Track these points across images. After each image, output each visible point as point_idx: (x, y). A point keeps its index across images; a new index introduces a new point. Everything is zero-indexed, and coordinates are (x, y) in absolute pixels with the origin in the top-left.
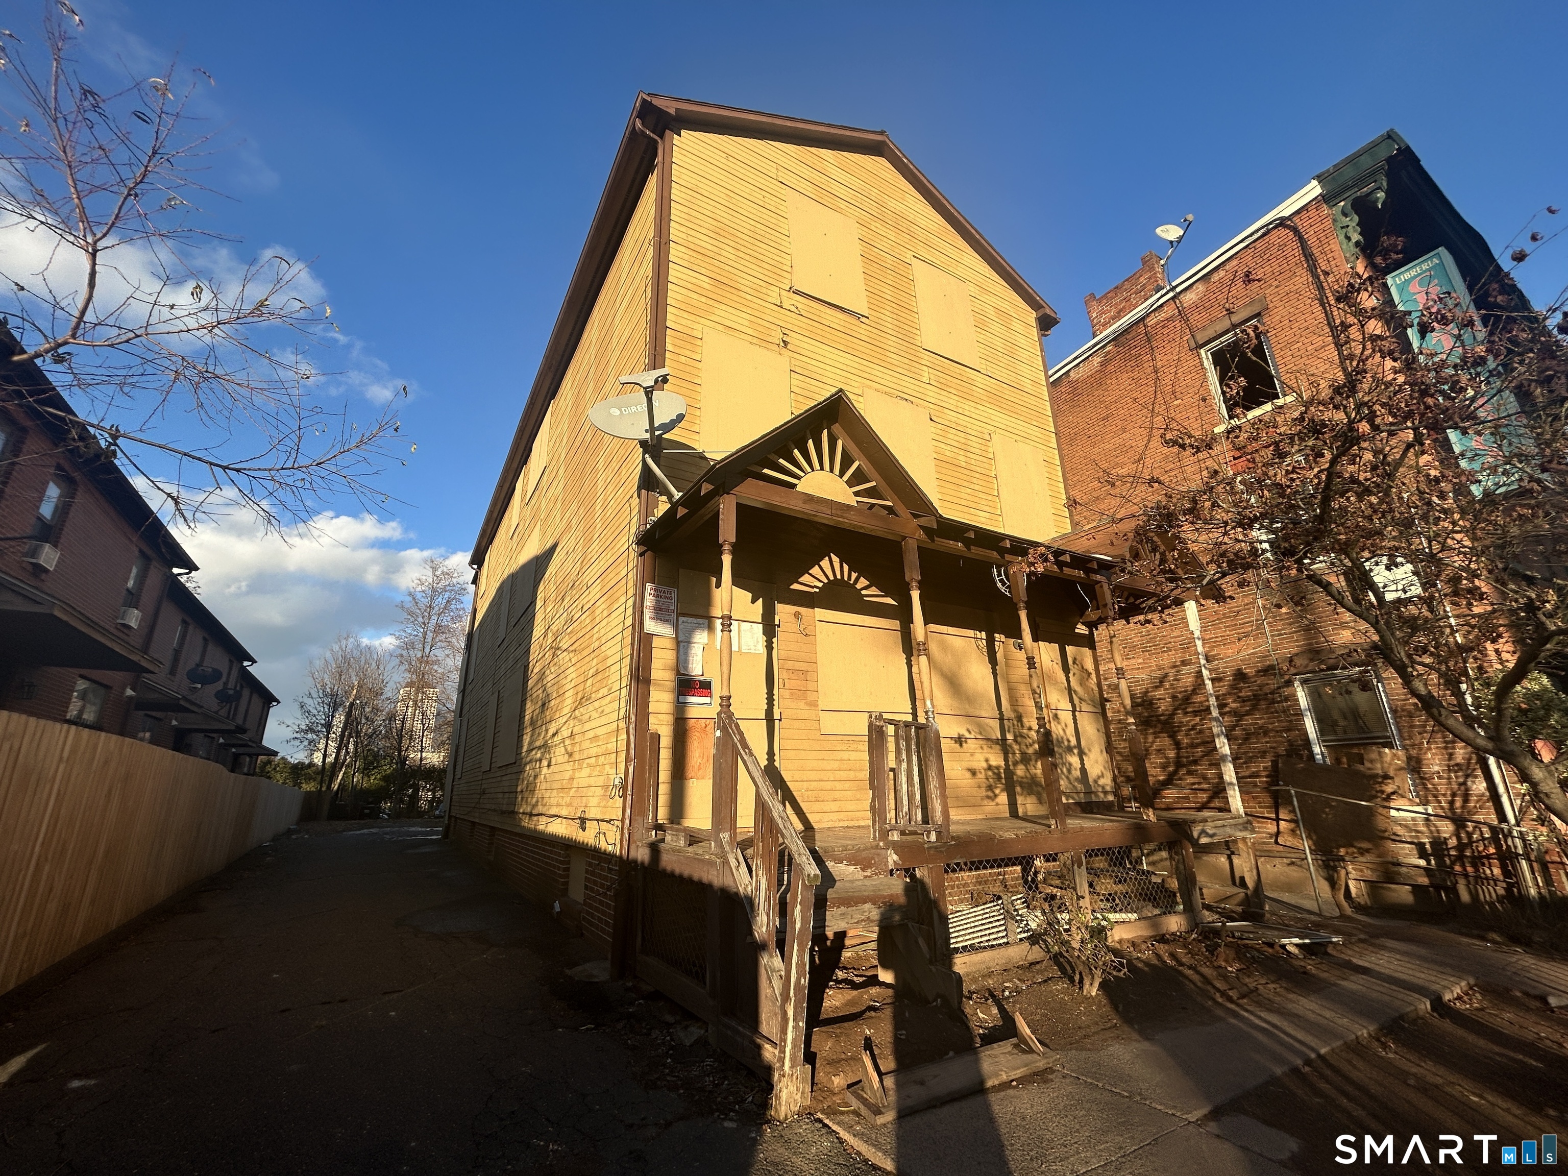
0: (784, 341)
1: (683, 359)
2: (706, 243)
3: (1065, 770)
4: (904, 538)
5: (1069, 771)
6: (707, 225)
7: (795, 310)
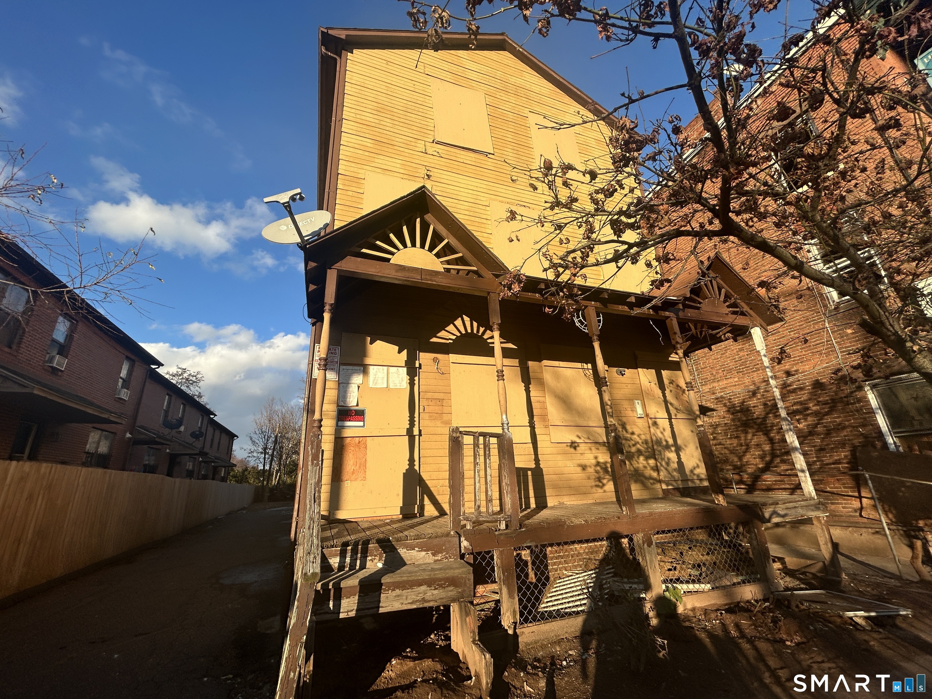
0: (427, 175)
1: (350, 193)
2: (369, 118)
3: (664, 463)
4: (489, 293)
5: (668, 464)
6: (370, 107)
7: (437, 154)
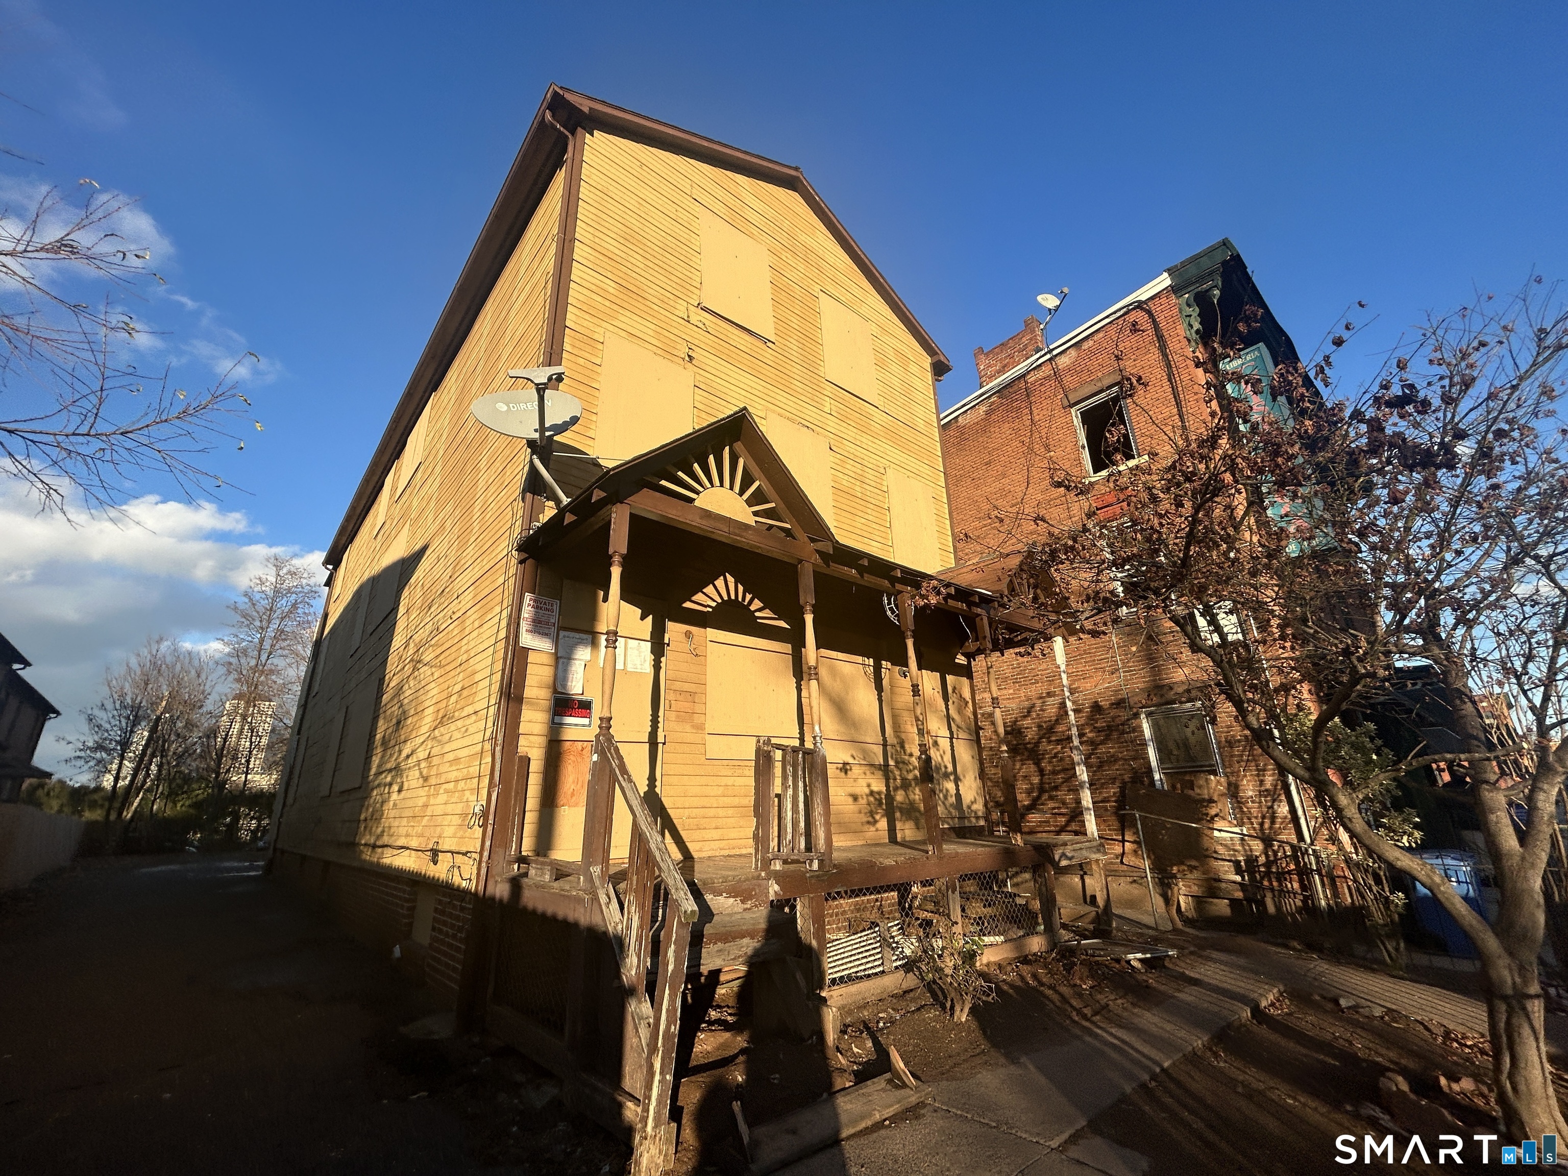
0: (689, 356)
1: (581, 361)
2: (612, 247)
3: (941, 795)
4: (800, 561)
5: (946, 797)
6: (615, 230)
7: (702, 326)
